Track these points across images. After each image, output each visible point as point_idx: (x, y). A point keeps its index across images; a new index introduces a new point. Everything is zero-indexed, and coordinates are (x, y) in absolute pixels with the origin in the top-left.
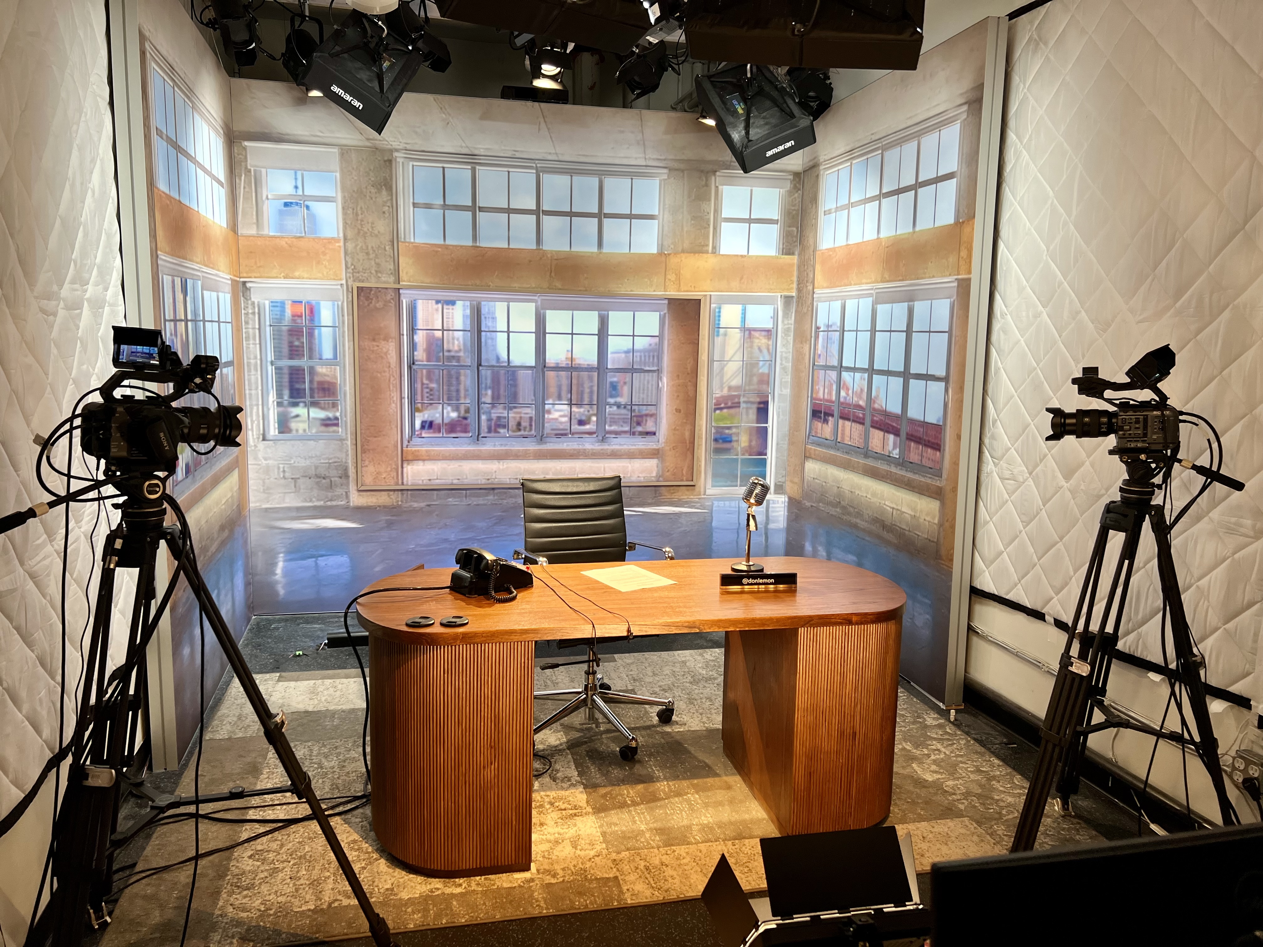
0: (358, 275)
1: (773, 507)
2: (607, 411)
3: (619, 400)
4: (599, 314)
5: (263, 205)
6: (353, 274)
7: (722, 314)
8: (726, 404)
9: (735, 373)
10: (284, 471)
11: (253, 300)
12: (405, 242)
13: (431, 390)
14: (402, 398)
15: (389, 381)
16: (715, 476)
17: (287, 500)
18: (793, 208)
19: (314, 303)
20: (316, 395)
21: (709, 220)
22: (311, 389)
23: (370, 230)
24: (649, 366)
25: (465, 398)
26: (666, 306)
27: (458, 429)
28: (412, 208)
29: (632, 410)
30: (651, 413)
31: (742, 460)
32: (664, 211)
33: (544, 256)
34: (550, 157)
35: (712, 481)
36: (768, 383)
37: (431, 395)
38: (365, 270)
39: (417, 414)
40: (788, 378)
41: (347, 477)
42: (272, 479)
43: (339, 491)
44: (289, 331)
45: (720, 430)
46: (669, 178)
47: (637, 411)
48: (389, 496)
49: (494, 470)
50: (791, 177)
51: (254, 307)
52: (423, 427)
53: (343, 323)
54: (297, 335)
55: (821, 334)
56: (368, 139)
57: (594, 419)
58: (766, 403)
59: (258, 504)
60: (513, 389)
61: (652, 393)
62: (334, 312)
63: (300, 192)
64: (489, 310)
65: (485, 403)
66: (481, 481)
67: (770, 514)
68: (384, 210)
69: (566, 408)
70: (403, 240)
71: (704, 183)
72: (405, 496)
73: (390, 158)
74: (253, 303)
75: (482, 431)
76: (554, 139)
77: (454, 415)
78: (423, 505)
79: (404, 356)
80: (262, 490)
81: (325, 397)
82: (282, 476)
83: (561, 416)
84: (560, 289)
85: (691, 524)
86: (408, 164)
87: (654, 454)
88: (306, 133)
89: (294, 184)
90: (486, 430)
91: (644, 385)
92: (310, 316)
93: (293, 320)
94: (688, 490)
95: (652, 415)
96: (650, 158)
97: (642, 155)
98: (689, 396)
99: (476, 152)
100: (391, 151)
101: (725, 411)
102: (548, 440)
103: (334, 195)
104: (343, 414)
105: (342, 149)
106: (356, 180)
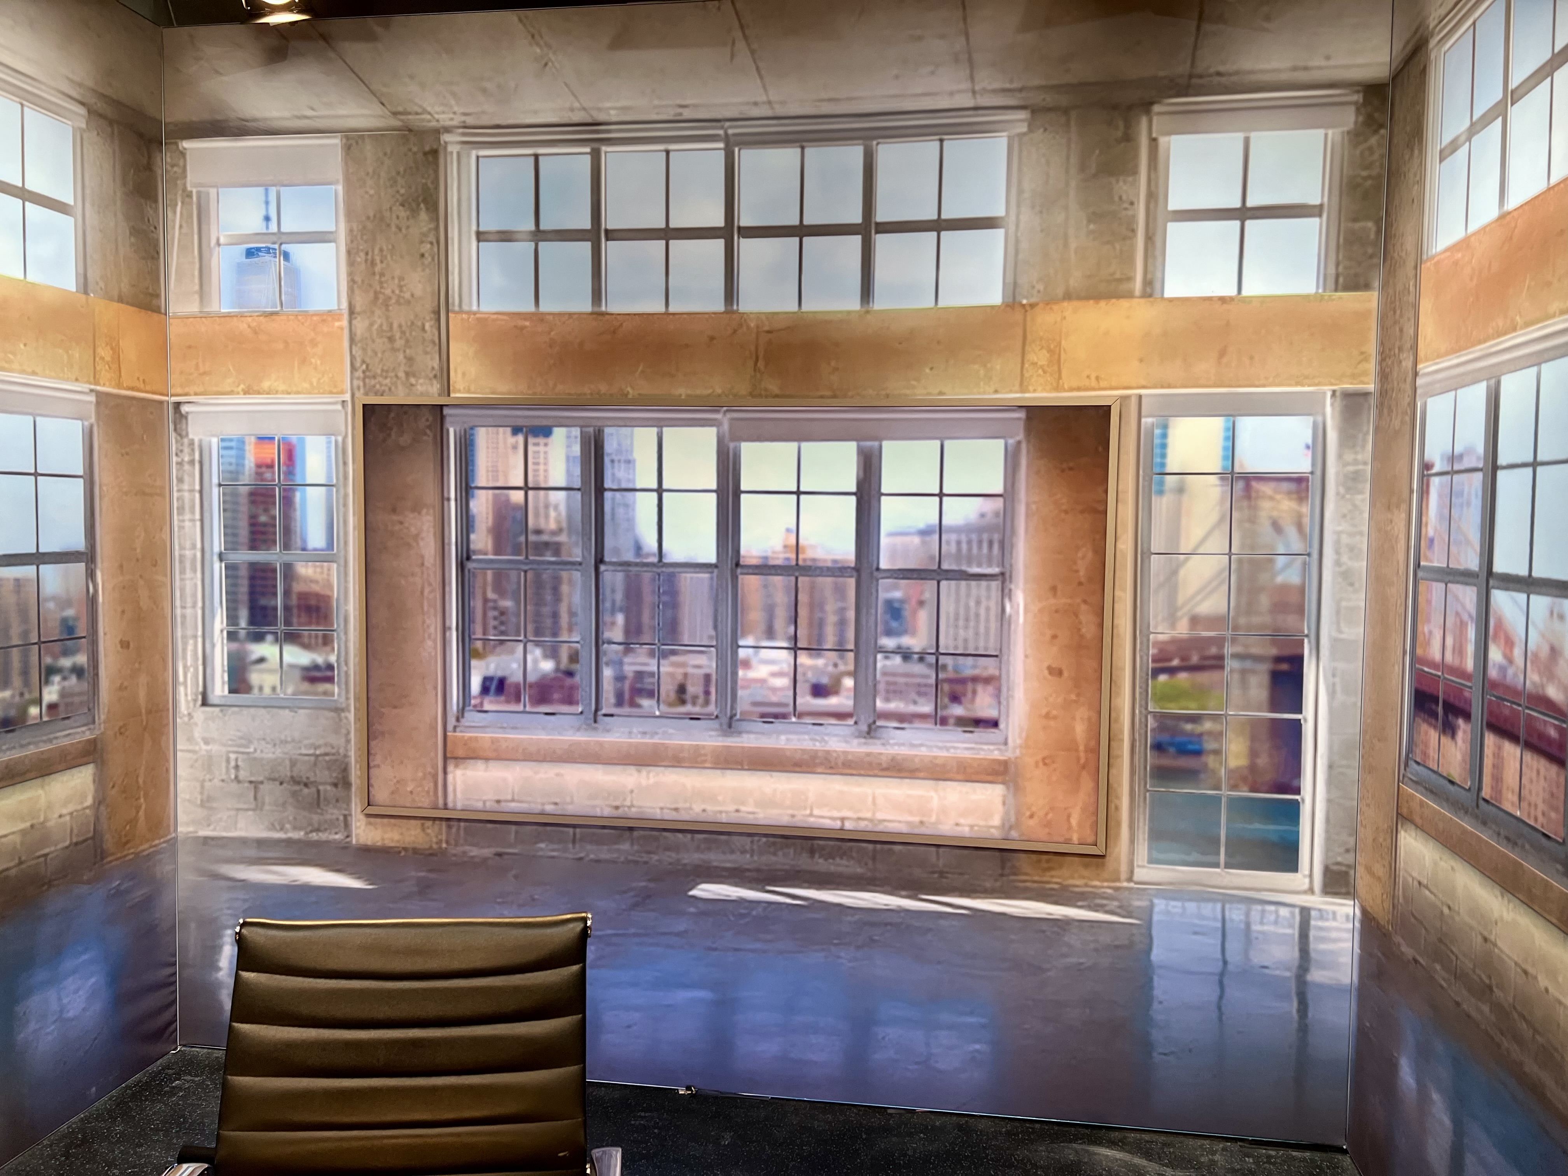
0: (373, 382)
1: (1321, 929)
2: (879, 665)
3: (906, 641)
4: (858, 447)
5: (211, 255)
6: (364, 380)
7: (1170, 440)
8: (1183, 659)
9: (1210, 582)
10: (237, 767)
11: (191, 436)
12: (461, 312)
13: (502, 613)
14: (445, 629)
15: (422, 593)
16: (1157, 835)
17: (241, 824)
18: (1364, 173)
19: (294, 439)
20: (295, 620)
21: (1133, 219)
22: (287, 608)
23: (397, 292)
24: (979, 565)
25: (570, 630)
26: (1021, 425)
27: (556, 696)
28: (474, 243)
29: (937, 667)
30: (985, 674)
31: (1231, 801)
32: (1019, 206)
33: (741, 325)
34: (756, 112)
35: (1150, 849)
36: (1300, 610)
37: (502, 623)
38: (387, 371)
39: (474, 663)
40: (1359, 599)
41: (347, 785)
42: (216, 780)
43: (333, 813)
44: (252, 494)
45: (1169, 722)
46: (1031, 129)
47: (950, 668)
48: (423, 829)
49: (630, 787)
50: (1358, 98)
51: (193, 450)
52: (485, 689)
53: (346, 477)
54: (264, 503)
55: (1435, 482)
56: (395, 114)
57: (849, 682)
58: (1297, 661)
59: (191, 829)
60: (669, 613)
61: (987, 629)
62: (329, 457)
63: (273, 228)
64: (619, 444)
65: (610, 642)
66: (602, 809)
67: (1313, 945)
68: (423, 250)
69: (785, 656)
70: (457, 308)
71: (1119, 134)
72: (454, 830)
73: (435, 147)
74: (192, 443)
75: (604, 702)
76: (763, 72)
77: (547, 666)
78: (487, 852)
79: (450, 544)
80: (199, 802)
81: (310, 623)
82: (233, 776)
83: (774, 675)
84: (777, 396)
85: (1096, 950)
86: (469, 156)
87: (996, 773)
88: (286, 114)
89: (263, 213)
90: (612, 700)
91: (967, 608)
92: (288, 466)
93: (257, 473)
94: (1086, 866)
95: (987, 680)
96: (985, 91)
97: (966, 85)
98: (1082, 637)
99: (602, 117)
100: (437, 132)
101: (1183, 676)
102: (745, 725)
103: (333, 229)
104: (342, 659)
105: (347, 138)
106: (371, 196)
